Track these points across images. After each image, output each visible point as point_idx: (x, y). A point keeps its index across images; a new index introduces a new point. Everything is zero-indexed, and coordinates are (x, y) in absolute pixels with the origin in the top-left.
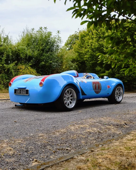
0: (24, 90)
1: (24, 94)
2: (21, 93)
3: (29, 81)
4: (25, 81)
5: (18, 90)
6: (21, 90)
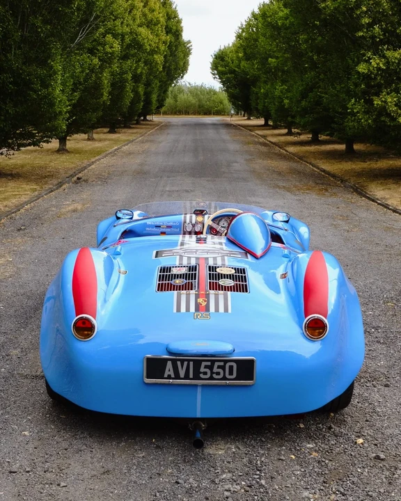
0: (226, 362)
1: (224, 378)
2: (202, 376)
3: (220, 311)
4: (192, 309)
5: (179, 363)
6: (204, 364)
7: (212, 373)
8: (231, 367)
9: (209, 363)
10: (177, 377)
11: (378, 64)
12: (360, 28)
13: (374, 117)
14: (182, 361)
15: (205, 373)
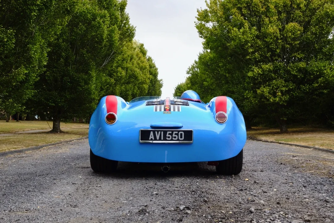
0: (179, 131)
1: (178, 140)
2: (167, 138)
3: (176, 111)
4: (163, 110)
5: (156, 132)
6: (168, 133)
7: (172, 137)
8: (181, 134)
9: (171, 132)
10: (156, 139)
11: (258, 71)
12: (248, 54)
13: (259, 99)
14: (158, 131)
15: (169, 137)
